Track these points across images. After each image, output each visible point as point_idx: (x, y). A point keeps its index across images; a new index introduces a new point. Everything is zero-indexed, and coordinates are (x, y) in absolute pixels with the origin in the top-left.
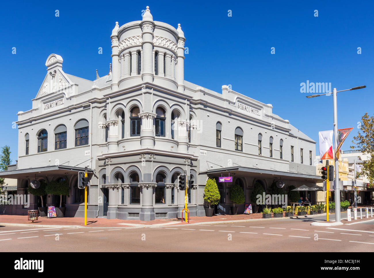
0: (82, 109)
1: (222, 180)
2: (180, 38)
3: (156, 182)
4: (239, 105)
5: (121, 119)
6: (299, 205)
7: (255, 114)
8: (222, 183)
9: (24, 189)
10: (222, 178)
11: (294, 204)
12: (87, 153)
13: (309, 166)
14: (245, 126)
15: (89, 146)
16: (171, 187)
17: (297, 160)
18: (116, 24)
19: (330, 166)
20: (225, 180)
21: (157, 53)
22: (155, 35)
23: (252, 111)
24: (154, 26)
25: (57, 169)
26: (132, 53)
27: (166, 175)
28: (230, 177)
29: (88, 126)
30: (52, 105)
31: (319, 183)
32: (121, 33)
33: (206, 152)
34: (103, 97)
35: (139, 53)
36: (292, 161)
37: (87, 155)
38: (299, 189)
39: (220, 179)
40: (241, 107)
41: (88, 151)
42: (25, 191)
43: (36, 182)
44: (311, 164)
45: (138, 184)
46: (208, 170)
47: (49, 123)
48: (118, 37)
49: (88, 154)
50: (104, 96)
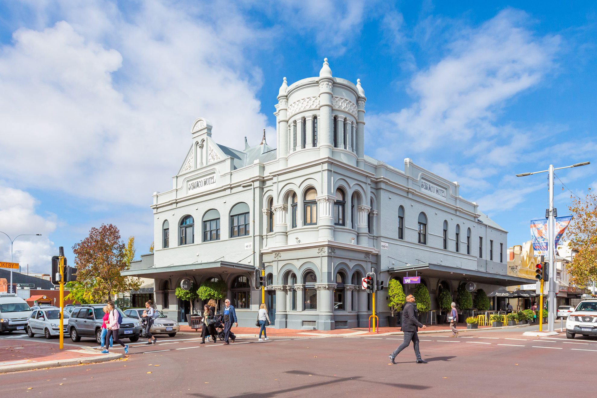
0: (241, 189)
1: (407, 281)
2: (360, 98)
3: (336, 283)
4: (423, 184)
5: (292, 204)
6: (492, 313)
7: (440, 195)
8: (408, 284)
9: (163, 291)
10: (407, 279)
11: (486, 313)
12: (247, 247)
13: (499, 263)
14: (430, 212)
15: (251, 237)
16: (351, 288)
17: (486, 256)
18: (283, 81)
19: (546, 263)
20: (411, 281)
21: (335, 119)
22: (334, 96)
23: (437, 191)
24: (334, 84)
25: (219, 265)
26: (307, 119)
27: (345, 274)
28: (418, 277)
29: (249, 211)
30: (200, 183)
31: (510, 287)
32: (291, 92)
33: (387, 245)
34: (269, 175)
35: (315, 118)
36: (480, 257)
37: (247, 248)
38: (497, 293)
39: (406, 280)
40: (424, 186)
41: (250, 243)
42: (163, 295)
43: (187, 282)
44: (501, 261)
45: (314, 285)
46: (390, 268)
47: (196, 206)
48: (287, 97)
49: (249, 248)
50: (270, 173)
